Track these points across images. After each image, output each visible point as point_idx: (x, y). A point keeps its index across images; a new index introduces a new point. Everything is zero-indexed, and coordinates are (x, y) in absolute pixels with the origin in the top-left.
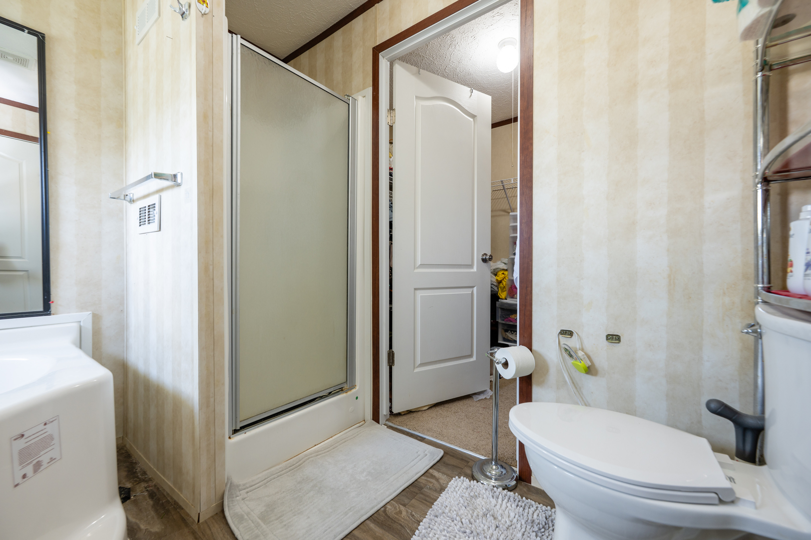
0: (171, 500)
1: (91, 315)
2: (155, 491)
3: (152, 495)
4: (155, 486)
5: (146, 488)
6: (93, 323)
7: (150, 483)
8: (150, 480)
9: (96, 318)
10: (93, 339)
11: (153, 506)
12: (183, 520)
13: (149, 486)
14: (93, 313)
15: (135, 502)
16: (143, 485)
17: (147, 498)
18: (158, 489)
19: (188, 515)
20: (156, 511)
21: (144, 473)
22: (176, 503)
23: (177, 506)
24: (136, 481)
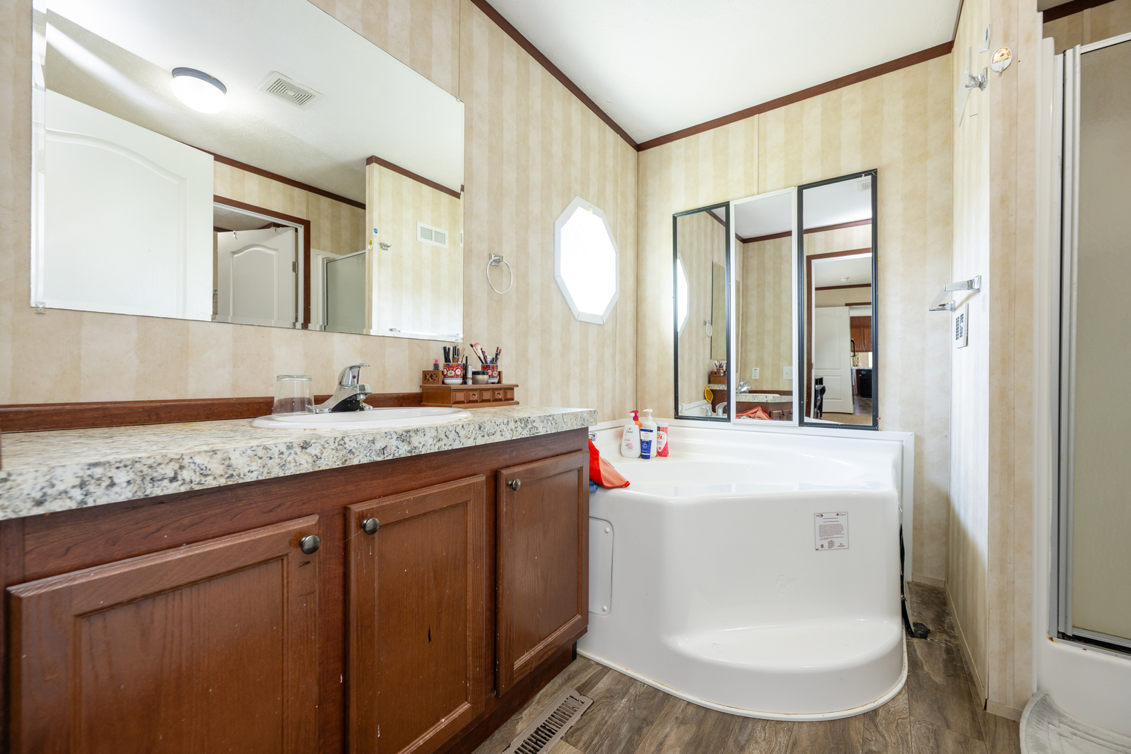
0: (966, 669)
1: (913, 436)
2: (954, 650)
3: (949, 651)
4: (957, 646)
5: (946, 641)
6: (916, 445)
7: (953, 640)
8: (955, 637)
9: (918, 440)
10: (915, 462)
11: (945, 661)
12: (970, 695)
13: (950, 642)
14: (915, 434)
15: (930, 646)
16: (945, 637)
17: (943, 650)
18: (959, 650)
19: (978, 695)
20: (946, 667)
21: (952, 628)
22: (970, 675)
23: (970, 678)
24: (939, 629)
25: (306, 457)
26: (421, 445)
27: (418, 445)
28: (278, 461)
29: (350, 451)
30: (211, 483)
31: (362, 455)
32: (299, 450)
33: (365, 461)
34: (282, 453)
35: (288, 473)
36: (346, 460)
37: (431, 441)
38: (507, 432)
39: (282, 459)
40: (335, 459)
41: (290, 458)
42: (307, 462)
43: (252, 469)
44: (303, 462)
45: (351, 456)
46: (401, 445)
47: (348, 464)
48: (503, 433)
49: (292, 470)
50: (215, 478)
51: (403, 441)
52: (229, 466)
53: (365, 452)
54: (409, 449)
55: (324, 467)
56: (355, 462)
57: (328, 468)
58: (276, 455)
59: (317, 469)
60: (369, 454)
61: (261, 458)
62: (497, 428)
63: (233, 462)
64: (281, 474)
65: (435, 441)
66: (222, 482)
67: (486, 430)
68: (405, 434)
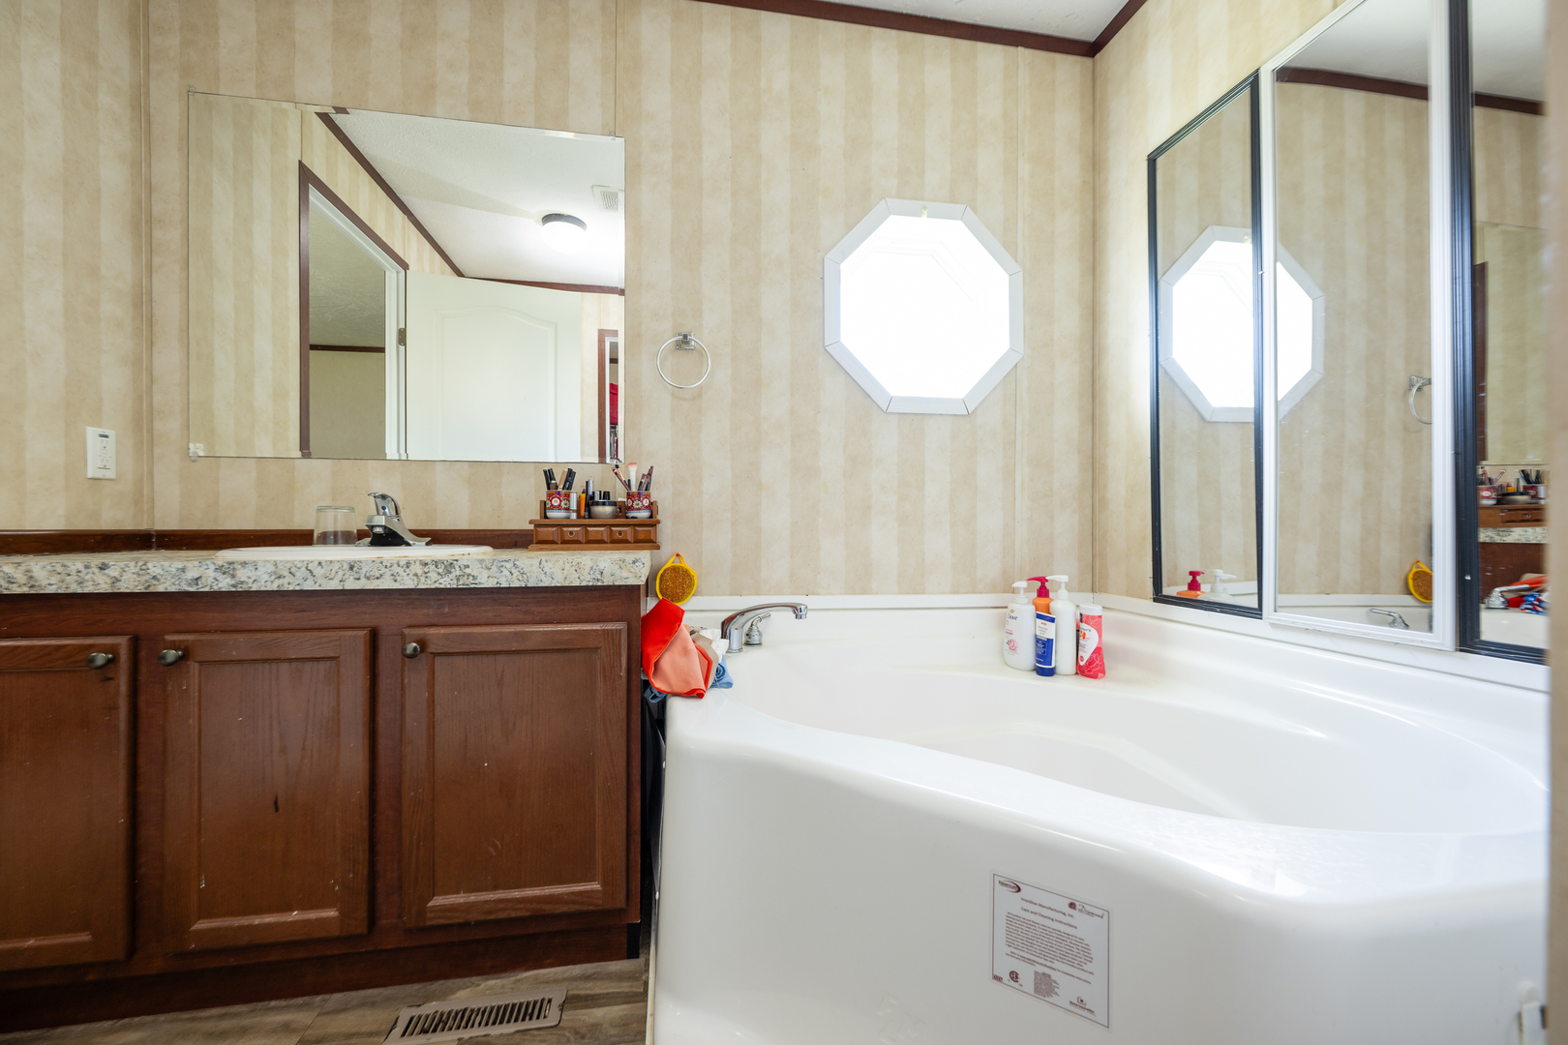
25: (104, 577)
26: (251, 581)
27: (247, 580)
28: (75, 578)
29: (154, 577)
30: (16, 590)
31: (168, 583)
32: (96, 570)
33: (173, 589)
34: (79, 572)
35: (86, 591)
36: (149, 586)
37: (266, 577)
38: (406, 578)
39: (79, 576)
40: (136, 583)
41: (87, 577)
42: (106, 583)
43: (52, 582)
44: (101, 582)
45: (156, 582)
46: (220, 577)
47: (151, 590)
48: (398, 578)
49: (89, 589)
50: (19, 586)
51: (224, 573)
52: (31, 577)
53: (173, 580)
54: (233, 582)
55: (123, 590)
56: (161, 589)
57: (128, 591)
58: (74, 573)
59: (116, 591)
60: (177, 583)
61: (59, 574)
62: (383, 570)
63: (35, 574)
64: (79, 591)
65: (273, 578)
66: (25, 590)
67: (364, 570)
68: (226, 566)
